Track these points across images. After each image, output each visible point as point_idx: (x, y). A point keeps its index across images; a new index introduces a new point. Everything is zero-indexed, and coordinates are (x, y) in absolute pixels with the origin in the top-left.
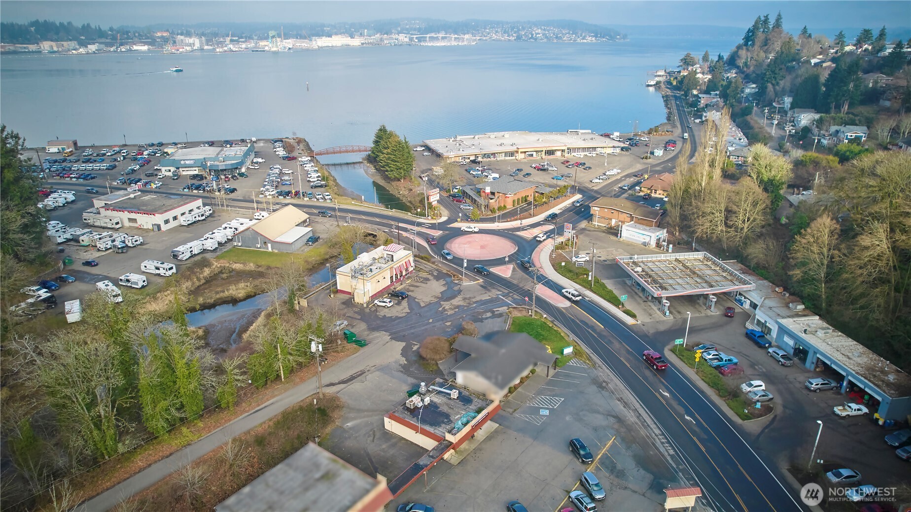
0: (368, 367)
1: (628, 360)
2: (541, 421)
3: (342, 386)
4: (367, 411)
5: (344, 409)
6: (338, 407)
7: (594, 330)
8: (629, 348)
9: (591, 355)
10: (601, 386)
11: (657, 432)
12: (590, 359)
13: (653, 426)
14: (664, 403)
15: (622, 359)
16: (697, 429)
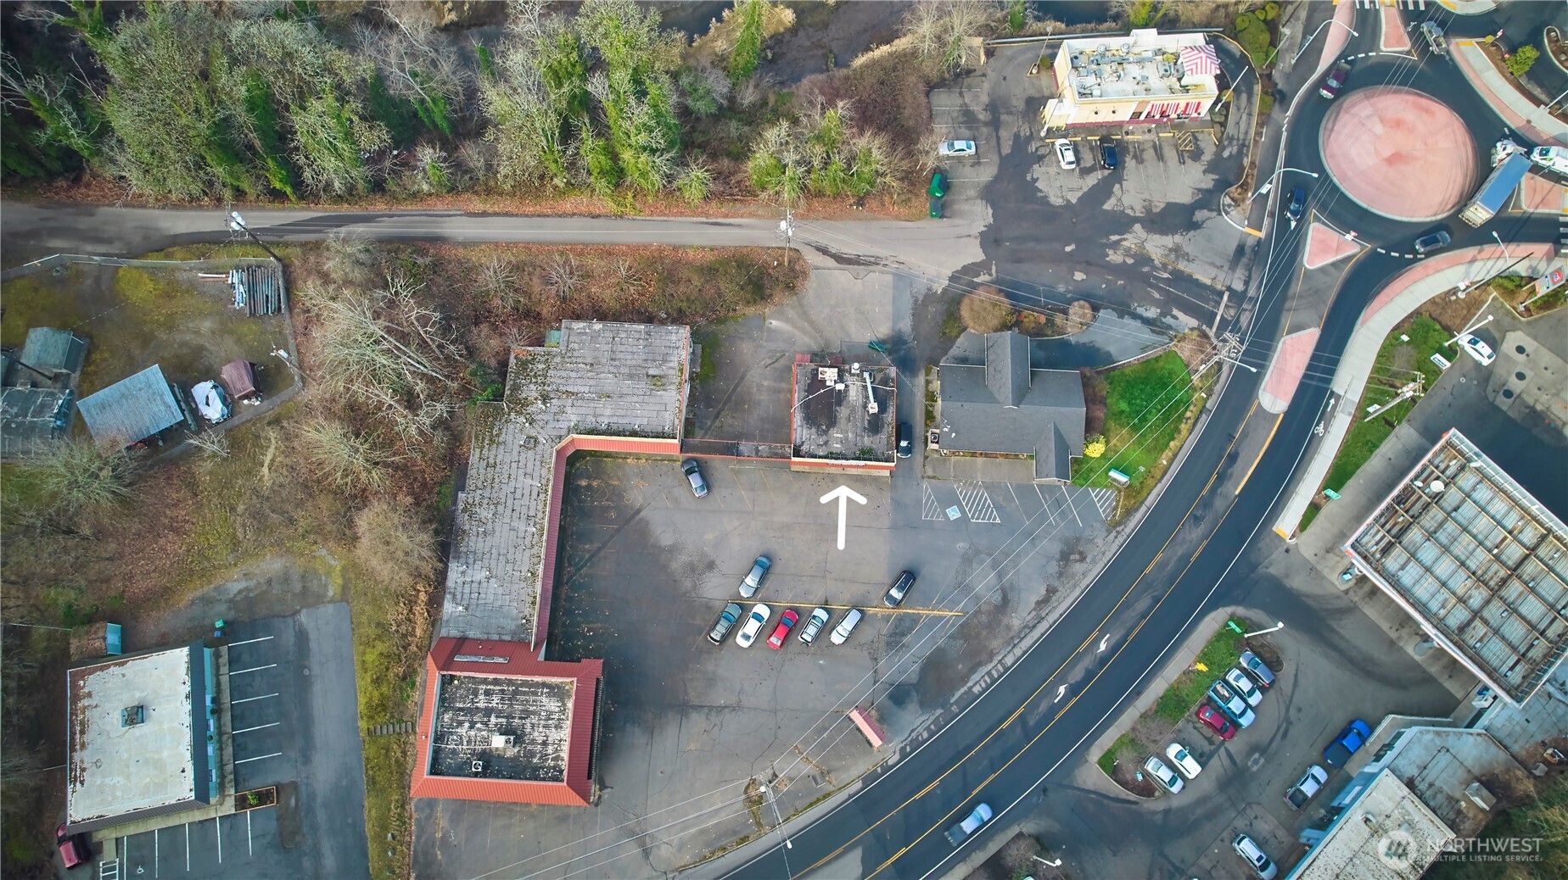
0: (893, 259)
2: (932, 517)
3: (831, 263)
4: (812, 323)
5: (795, 298)
6: (790, 288)
7: (1221, 478)
8: (1197, 554)
9: (1143, 509)
10: (1071, 552)
11: (1009, 660)
13: (1018, 652)
14: (1081, 649)
15: (1160, 556)
16: (1043, 707)
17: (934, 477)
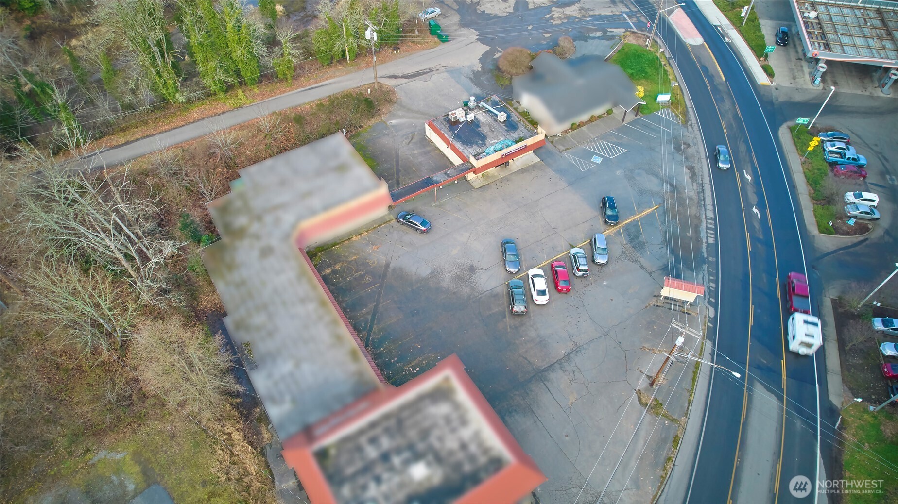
0: (439, 66)
1: (729, 127)
2: (587, 167)
3: (404, 80)
4: (418, 112)
5: (396, 105)
6: (390, 101)
7: (711, 81)
8: (739, 113)
9: (690, 110)
10: (679, 146)
11: (710, 214)
12: (685, 113)
13: (710, 207)
14: (739, 185)
15: (723, 124)
16: (757, 225)
17: (567, 149)
